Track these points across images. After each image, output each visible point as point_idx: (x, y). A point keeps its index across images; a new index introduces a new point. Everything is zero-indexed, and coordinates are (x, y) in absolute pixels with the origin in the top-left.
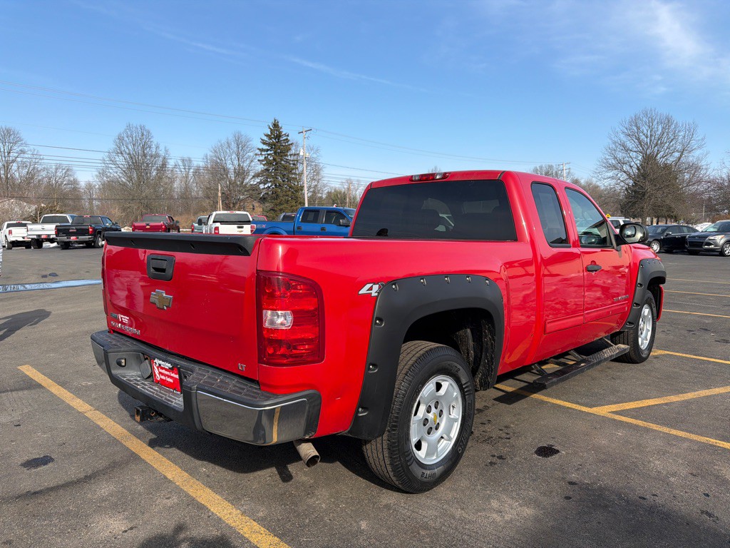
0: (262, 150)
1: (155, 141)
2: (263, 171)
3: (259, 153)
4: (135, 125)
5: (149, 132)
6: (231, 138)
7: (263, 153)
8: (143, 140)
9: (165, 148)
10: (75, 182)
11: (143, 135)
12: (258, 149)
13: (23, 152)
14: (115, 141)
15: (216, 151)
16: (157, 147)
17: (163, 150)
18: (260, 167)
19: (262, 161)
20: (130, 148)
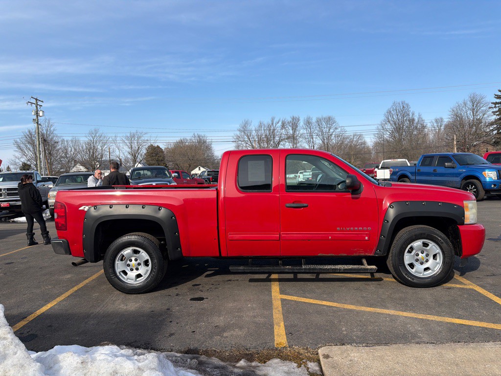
0: (496, 103)
1: (411, 110)
2: (496, 120)
3: (494, 106)
4: (398, 102)
5: (407, 105)
6: (467, 99)
7: (497, 106)
8: (403, 110)
9: (419, 114)
10: (364, 143)
11: (403, 107)
12: (492, 103)
13: (336, 128)
14: (385, 115)
15: (453, 111)
16: (413, 114)
17: (417, 116)
18: (494, 118)
19: (497, 112)
20: (395, 117)
